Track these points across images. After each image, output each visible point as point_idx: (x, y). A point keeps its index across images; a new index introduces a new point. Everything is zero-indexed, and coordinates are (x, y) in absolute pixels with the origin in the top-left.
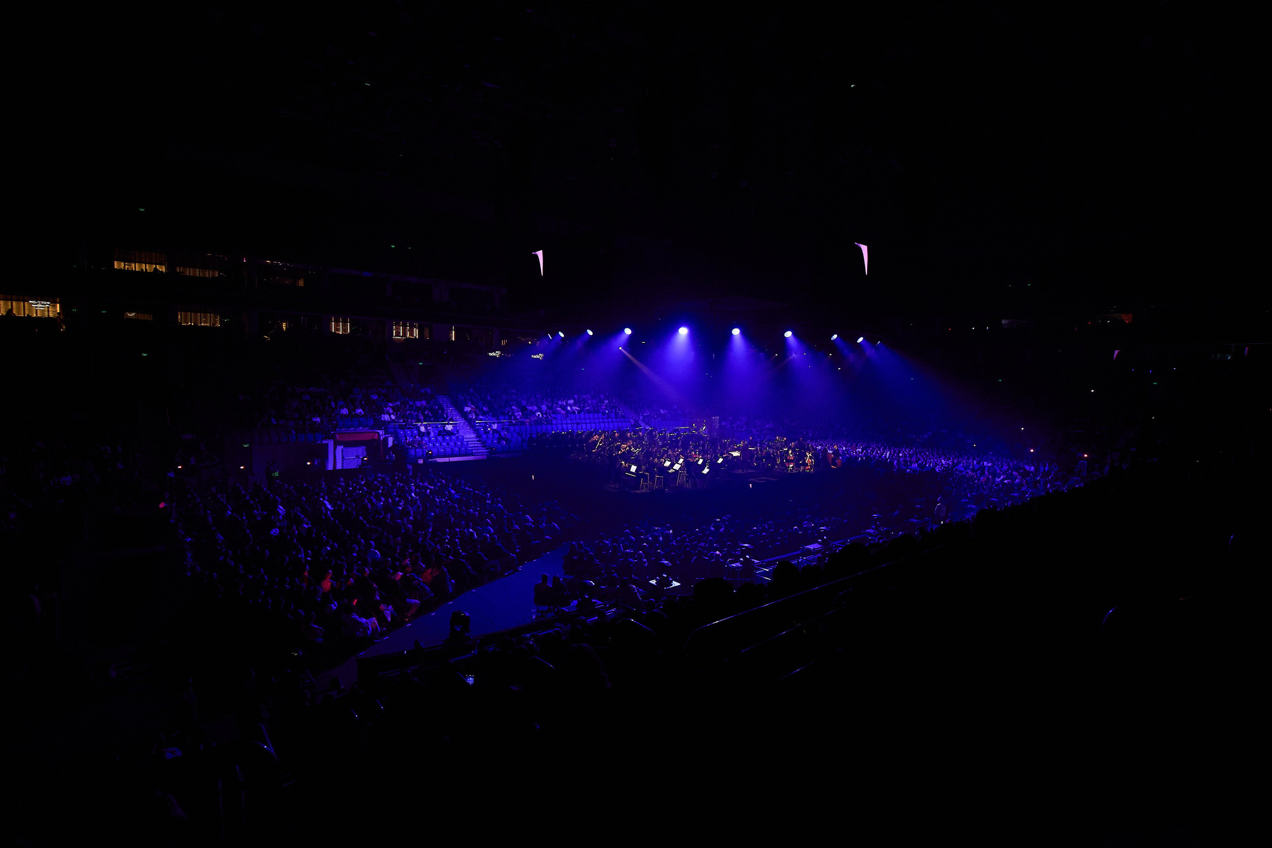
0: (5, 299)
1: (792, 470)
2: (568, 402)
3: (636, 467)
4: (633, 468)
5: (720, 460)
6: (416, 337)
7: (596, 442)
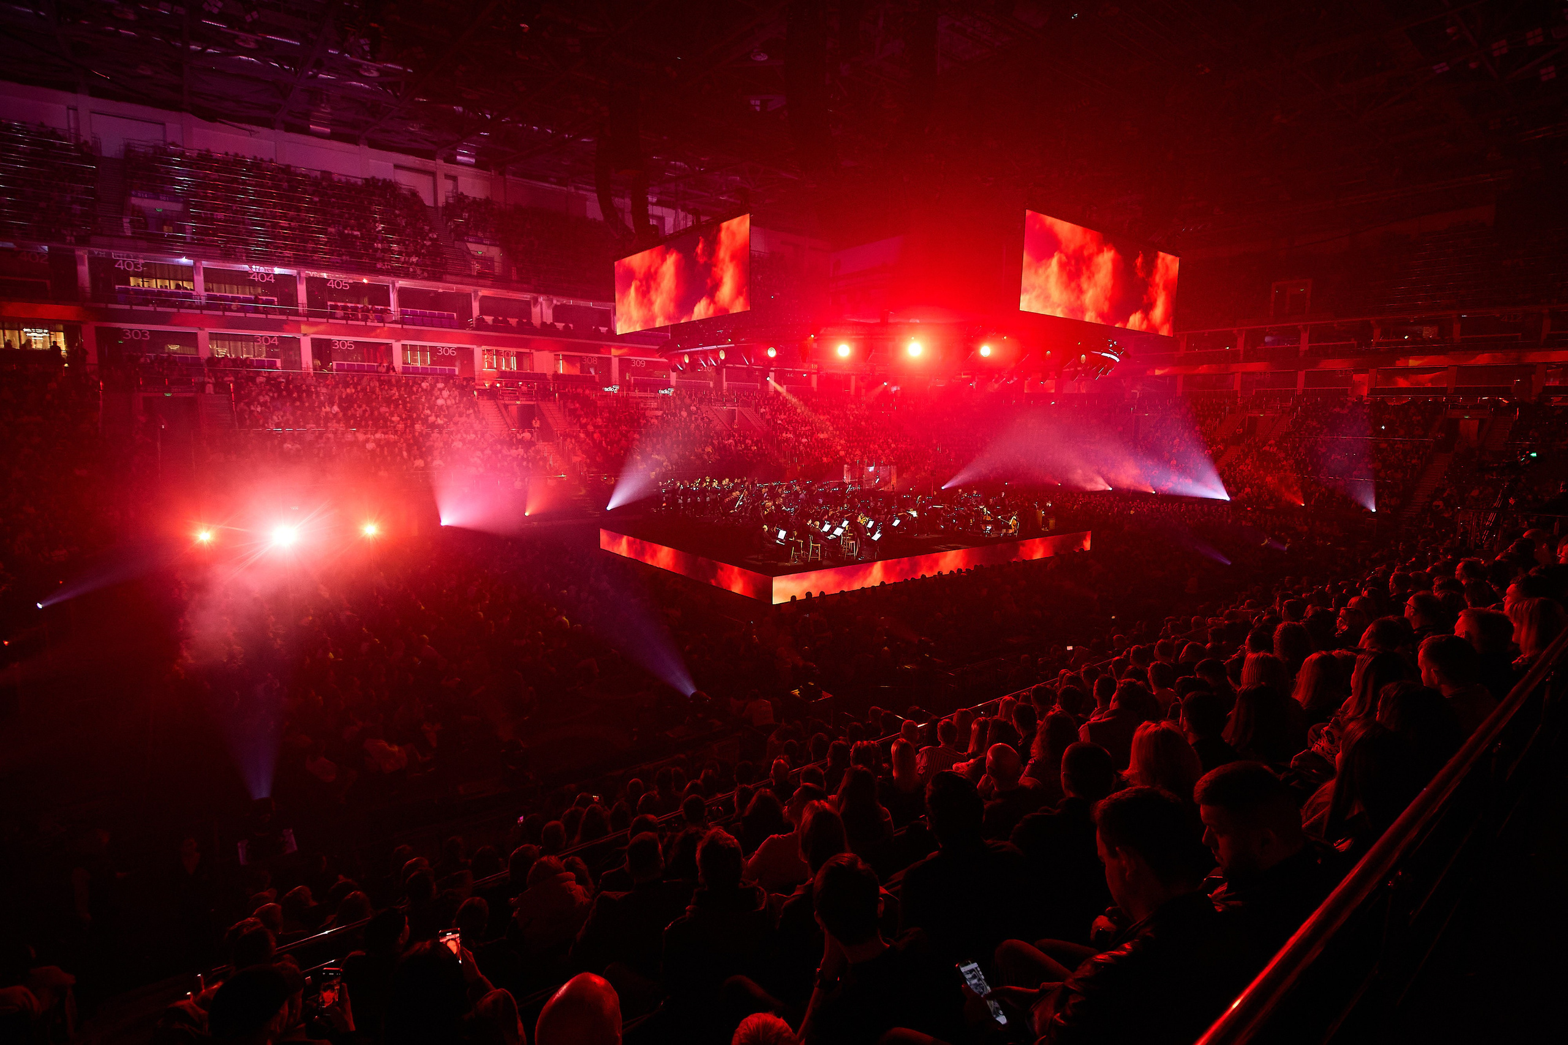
0: (4, 329)
1: (989, 534)
2: (706, 450)
3: (785, 532)
4: (782, 534)
5: (896, 523)
6: (514, 370)
7: (736, 499)
